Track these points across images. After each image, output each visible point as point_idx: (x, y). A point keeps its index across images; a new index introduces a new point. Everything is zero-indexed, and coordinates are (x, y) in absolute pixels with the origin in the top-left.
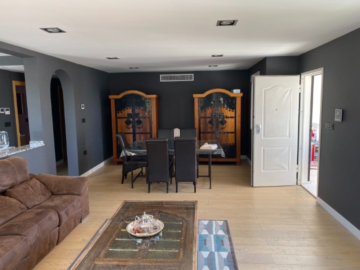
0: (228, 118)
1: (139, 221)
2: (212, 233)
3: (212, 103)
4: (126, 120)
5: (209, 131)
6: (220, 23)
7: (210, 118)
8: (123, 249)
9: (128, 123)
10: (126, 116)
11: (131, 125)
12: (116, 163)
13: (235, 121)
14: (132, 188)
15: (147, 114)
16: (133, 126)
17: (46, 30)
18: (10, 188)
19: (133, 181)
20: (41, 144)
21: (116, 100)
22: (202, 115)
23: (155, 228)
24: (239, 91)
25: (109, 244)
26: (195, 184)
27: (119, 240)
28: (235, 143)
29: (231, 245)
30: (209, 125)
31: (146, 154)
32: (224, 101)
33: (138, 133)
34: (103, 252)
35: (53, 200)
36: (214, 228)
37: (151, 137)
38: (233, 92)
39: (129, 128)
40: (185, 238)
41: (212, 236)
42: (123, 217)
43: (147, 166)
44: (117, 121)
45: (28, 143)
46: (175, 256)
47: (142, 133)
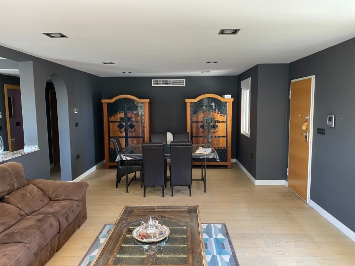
0: (220, 122)
1: (144, 227)
2: (212, 237)
3: (204, 107)
4: (118, 124)
5: (200, 135)
6: (222, 32)
7: (202, 122)
8: (131, 255)
9: (120, 127)
10: (119, 120)
11: (123, 129)
12: (108, 167)
13: (226, 126)
14: (127, 192)
15: (139, 118)
16: (125, 130)
17: (48, 35)
18: (8, 194)
19: (128, 185)
20: (36, 148)
21: (108, 104)
22: (194, 119)
23: (161, 233)
24: (230, 96)
25: (116, 250)
26: (190, 188)
27: (125, 247)
28: (227, 146)
29: (232, 248)
30: (201, 130)
31: (141, 158)
32: (215, 106)
33: (130, 137)
34: (112, 259)
35: (52, 206)
36: (213, 231)
37: (144, 141)
38: (224, 98)
39: (121, 132)
40: (192, 242)
41: (212, 239)
42: (126, 222)
43: (142, 170)
44: (109, 125)
45: (23, 148)
46: (184, 261)
47: (134, 137)
